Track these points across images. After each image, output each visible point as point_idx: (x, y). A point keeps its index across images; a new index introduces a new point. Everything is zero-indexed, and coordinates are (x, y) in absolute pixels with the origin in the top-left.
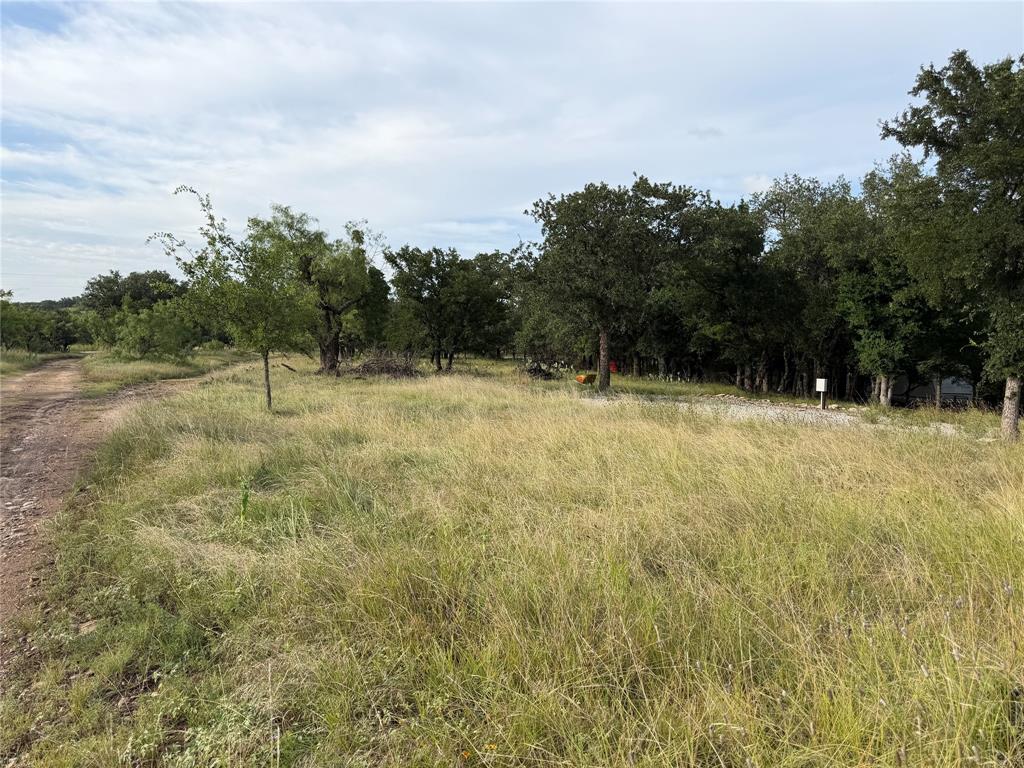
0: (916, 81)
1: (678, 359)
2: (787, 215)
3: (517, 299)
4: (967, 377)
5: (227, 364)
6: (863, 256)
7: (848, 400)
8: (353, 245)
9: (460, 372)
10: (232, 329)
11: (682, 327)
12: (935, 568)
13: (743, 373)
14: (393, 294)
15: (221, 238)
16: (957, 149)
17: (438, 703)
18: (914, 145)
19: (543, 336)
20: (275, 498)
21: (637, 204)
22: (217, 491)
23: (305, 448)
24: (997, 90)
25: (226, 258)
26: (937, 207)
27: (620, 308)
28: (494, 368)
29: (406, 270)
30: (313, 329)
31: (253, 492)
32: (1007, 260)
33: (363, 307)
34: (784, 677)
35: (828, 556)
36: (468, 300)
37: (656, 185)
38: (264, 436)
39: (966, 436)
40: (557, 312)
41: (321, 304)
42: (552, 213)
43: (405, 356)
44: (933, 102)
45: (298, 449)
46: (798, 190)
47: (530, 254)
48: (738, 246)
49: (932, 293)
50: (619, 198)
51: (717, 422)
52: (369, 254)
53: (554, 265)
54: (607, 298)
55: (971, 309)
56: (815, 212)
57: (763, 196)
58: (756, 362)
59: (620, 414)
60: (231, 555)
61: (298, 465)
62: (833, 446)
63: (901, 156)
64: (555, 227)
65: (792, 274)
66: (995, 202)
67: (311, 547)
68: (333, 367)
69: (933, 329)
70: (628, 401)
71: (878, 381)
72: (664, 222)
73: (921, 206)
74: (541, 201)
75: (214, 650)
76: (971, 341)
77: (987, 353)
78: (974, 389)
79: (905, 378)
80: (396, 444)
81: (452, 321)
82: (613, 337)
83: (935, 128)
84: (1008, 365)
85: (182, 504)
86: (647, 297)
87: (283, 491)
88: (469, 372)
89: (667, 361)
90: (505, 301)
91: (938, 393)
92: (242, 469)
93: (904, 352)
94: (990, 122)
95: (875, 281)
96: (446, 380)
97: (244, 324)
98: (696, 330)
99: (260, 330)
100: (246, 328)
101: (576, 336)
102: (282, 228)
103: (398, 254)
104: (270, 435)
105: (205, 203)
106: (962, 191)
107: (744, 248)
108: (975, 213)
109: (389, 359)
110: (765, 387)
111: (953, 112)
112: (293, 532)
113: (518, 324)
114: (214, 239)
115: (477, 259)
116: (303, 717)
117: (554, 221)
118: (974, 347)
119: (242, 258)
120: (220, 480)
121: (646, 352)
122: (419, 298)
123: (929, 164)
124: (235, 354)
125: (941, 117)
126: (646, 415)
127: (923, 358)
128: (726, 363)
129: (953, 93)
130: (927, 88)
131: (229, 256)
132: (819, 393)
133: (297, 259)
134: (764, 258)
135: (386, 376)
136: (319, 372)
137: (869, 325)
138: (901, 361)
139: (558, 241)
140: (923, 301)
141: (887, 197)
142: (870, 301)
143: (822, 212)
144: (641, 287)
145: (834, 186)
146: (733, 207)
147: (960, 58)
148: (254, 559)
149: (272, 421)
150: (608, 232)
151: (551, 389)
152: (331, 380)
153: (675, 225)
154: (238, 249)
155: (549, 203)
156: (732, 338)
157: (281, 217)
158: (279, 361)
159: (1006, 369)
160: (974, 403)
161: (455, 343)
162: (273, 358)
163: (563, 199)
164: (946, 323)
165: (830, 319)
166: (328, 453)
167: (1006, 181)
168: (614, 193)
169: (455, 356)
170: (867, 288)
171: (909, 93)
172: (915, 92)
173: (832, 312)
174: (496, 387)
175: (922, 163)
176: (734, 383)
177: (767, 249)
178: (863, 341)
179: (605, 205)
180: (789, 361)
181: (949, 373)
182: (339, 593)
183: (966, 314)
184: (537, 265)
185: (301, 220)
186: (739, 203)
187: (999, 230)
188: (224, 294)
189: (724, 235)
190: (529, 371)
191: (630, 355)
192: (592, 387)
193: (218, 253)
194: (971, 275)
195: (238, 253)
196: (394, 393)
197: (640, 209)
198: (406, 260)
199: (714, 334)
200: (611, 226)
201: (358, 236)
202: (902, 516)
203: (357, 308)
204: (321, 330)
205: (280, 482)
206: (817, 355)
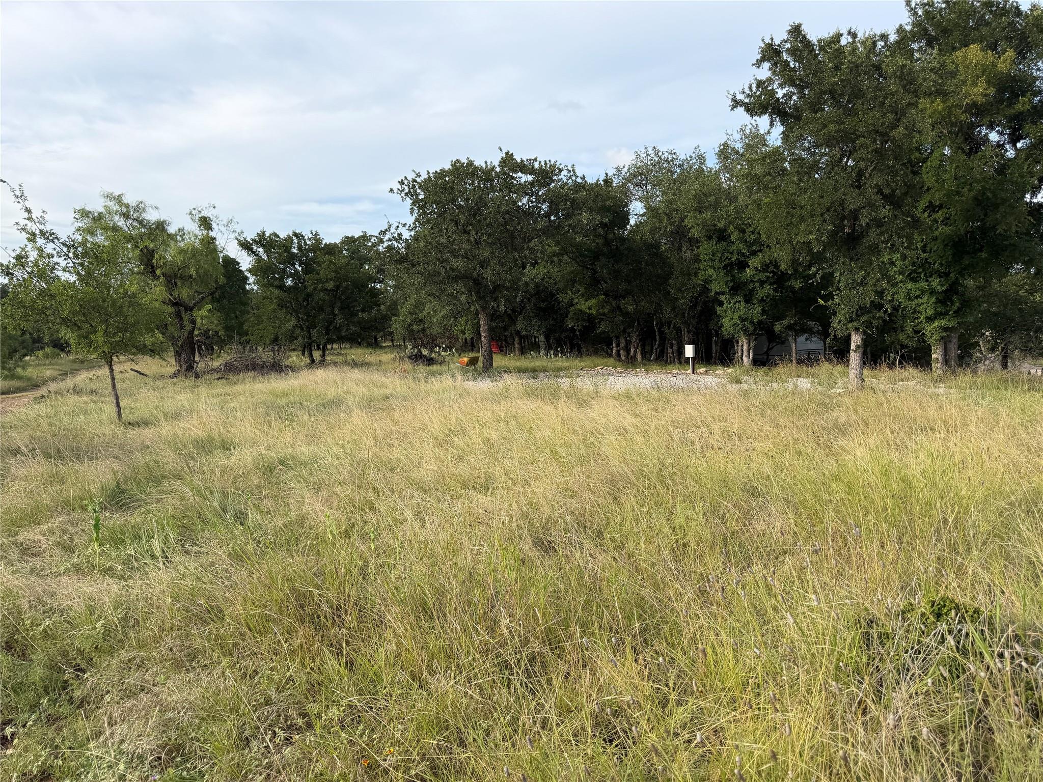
0: (759, 53)
1: (557, 335)
2: (649, 187)
3: (390, 283)
4: (819, 334)
5: (65, 374)
6: (721, 225)
7: (715, 364)
8: (201, 233)
9: (335, 364)
10: (67, 334)
11: (559, 303)
12: (798, 515)
13: (618, 345)
14: (252, 284)
15: (43, 233)
16: (798, 118)
17: (334, 712)
18: (760, 116)
19: (421, 321)
20: (135, 518)
21: (505, 180)
22: (65, 518)
23: (165, 461)
24: (830, 61)
25: (50, 256)
26: (783, 175)
27: (497, 288)
28: (371, 356)
29: (265, 257)
30: (163, 328)
31: (108, 514)
32: (846, 222)
33: (218, 301)
34: (672, 635)
35: (705, 514)
36: (338, 287)
37: (522, 161)
38: (116, 451)
39: (820, 388)
40: (433, 295)
41: (170, 300)
42: (419, 191)
43: (273, 350)
44: (774, 73)
45: (156, 462)
46: (658, 162)
47: (400, 235)
48: (606, 220)
49: (783, 257)
50: (487, 174)
51: (597, 394)
52: (220, 242)
53: (426, 246)
54: (483, 278)
55: (818, 270)
56: (675, 184)
57: (625, 170)
58: (629, 333)
59: (505, 395)
60: (88, 587)
61: (157, 480)
62: (702, 409)
63: (750, 126)
64: (424, 206)
65: (657, 245)
66: (833, 169)
67: (180, 567)
68: (190, 368)
69: (787, 291)
70: (512, 381)
71: (740, 344)
72: (533, 199)
73: (769, 174)
74: (406, 178)
75: (78, 694)
76: (820, 300)
77: (833, 310)
78: (825, 344)
79: (764, 337)
80: (268, 448)
81: (321, 309)
82: (493, 317)
83: (778, 99)
84: (851, 321)
85: (24, 536)
86: (523, 274)
87: (143, 510)
88: (346, 363)
89: (547, 338)
90: (378, 286)
91: (794, 350)
92: (93, 491)
93: (762, 314)
94: (825, 93)
95: (733, 248)
96: (320, 373)
97: (79, 328)
98: (572, 305)
99: (100, 334)
100: (83, 332)
101: (456, 318)
102: (116, 218)
103: (254, 240)
104: (124, 450)
105: (18, 193)
106: (804, 159)
107: (611, 222)
108: (817, 179)
109: (253, 355)
110: (639, 357)
111: (792, 84)
112: (158, 553)
113: (393, 309)
114: (34, 235)
115: (343, 242)
116: (186, 751)
117: (422, 200)
118: (822, 306)
119: (71, 255)
120: (68, 506)
121: (526, 330)
122: (282, 287)
123: (775, 136)
124: (74, 361)
125: (782, 88)
126: (530, 394)
127: (780, 318)
128: (603, 336)
129: (792, 65)
130: (768, 60)
131: (55, 253)
132: (688, 358)
133: (137, 252)
134: (631, 232)
135: (252, 374)
136: (175, 375)
137: (730, 291)
138: (760, 322)
139: (428, 221)
140: (776, 266)
141: (739, 167)
142: (729, 268)
143: (681, 183)
144: (516, 265)
145: (691, 157)
146: (598, 181)
147: (796, 31)
148: (115, 588)
149: (124, 433)
150: (479, 210)
151: (433, 374)
152: (188, 383)
153: (544, 201)
154: (64, 244)
155: (414, 181)
156: (606, 311)
157: (115, 207)
158: (128, 366)
159: (850, 324)
160: (825, 358)
161: (327, 334)
162: (120, 363)
163: (429, 177)
164: (797, 284)
165: (694, 287)
166: (192, 463)
167: (841, 149)
168: (481, 169)
169: (329, 347)
170: (726, 255)
171: (753, 65)
172: (759, 64)
173: (695, 280)
174: (377, 377)
175: (769, 132)
176: (610, 355)
177: (632, 222)
178: (724, 306)
179: (473, 183)
180: (659, 331)
181: (803, 330)
182: (215, 613)
183: (814, 275)
184: (408, 247)
185: (137, 209)
186: (602, 177)
187: (839, 195)
188: (52, 297)
189: (592, 210)
190: (410, 357)
191: (511, 334)
192: (475, 370)
193: (40, 250)
194: (816, 239)
195: (65, 249)
196: (262, 392)
197: (508, 186)
198: (263, 246)
199: (590, 308)
200: (481, 203)
201: (206, 223)
202: (768, 470)
203: (212, 302)
204: (171, 329)
205: (138, 500)
206: (685, 323)
